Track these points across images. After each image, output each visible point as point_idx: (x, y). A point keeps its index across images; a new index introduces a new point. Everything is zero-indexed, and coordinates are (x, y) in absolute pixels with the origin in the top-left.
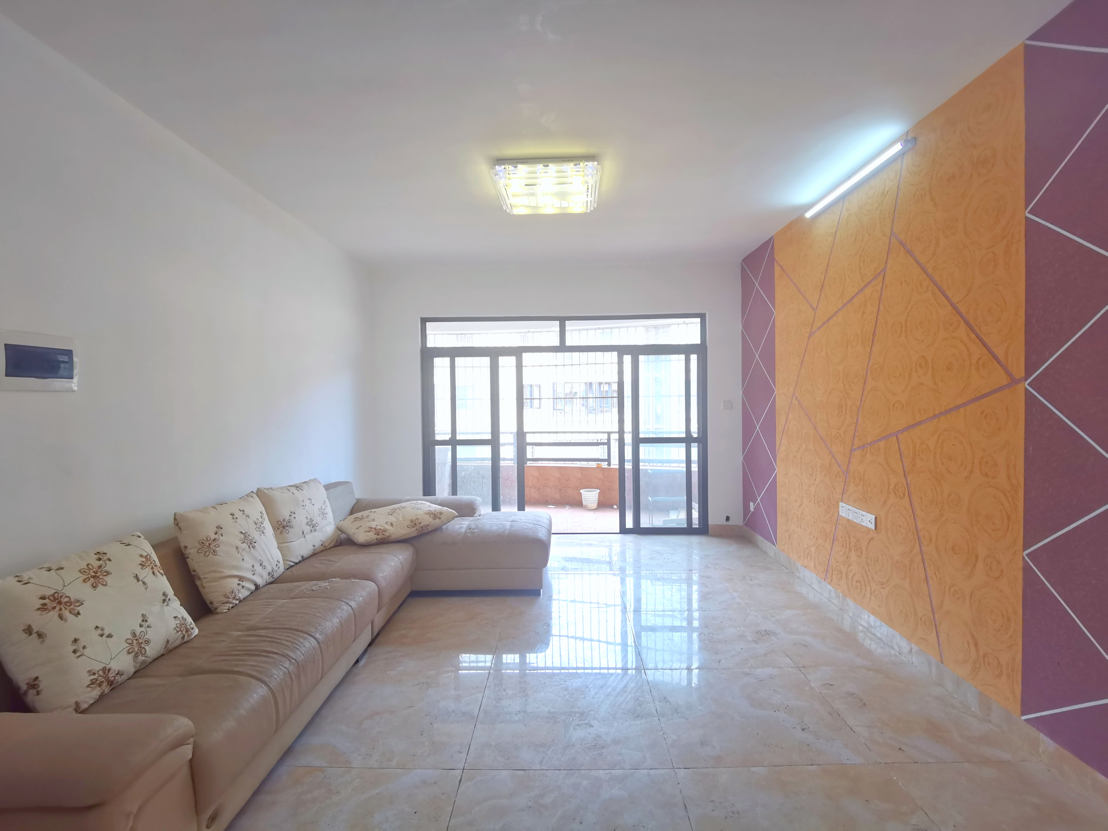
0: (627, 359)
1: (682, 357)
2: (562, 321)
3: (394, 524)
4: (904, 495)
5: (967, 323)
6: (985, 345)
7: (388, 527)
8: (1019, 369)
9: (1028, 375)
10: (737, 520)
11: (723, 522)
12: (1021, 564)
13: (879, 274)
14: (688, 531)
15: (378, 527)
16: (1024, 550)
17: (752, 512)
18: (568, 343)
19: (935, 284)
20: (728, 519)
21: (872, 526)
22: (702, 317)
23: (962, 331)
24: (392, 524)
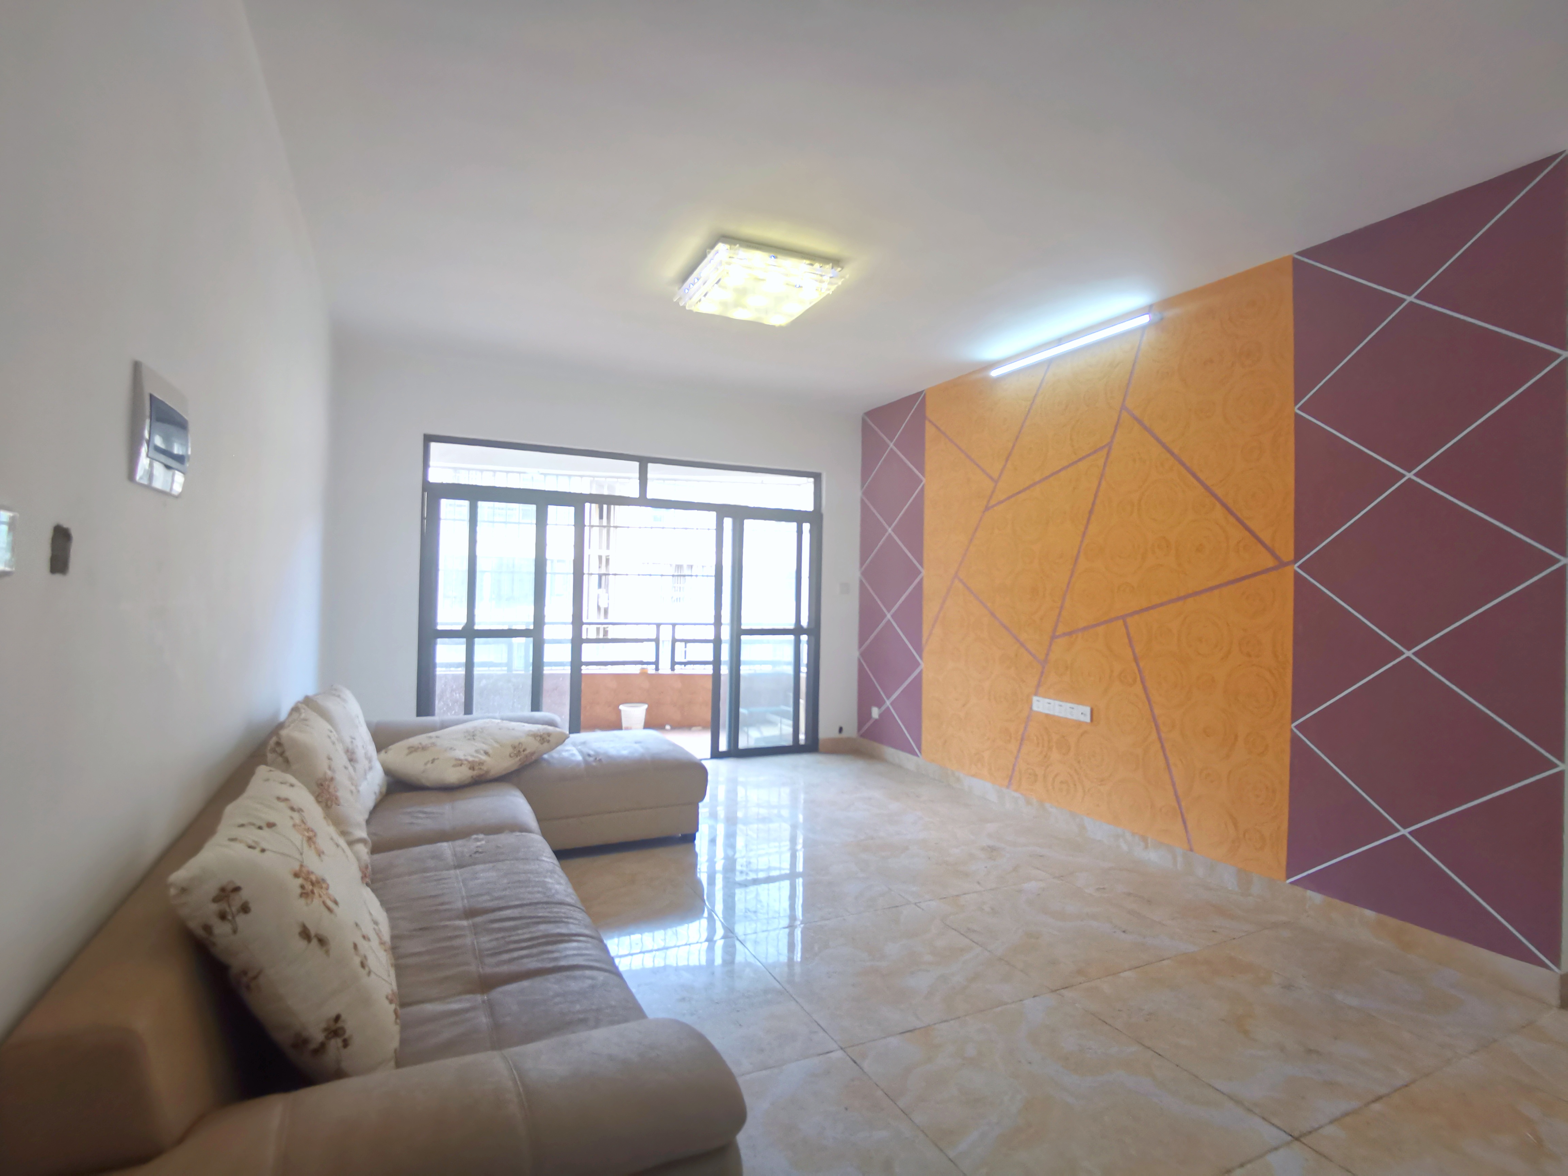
0: (728, 522)
1: (794, 525)
2: (644, 462)
3: (490, 751)
4: (1135, 681)
5: (1224, 505)
6: (1247, 529)
7: (484, 757)
8: (1287, 551)
9: (1297, 558)
10: (851, 731)
11: (835, 734)
12: (1288, 736)
13: (1102, 448)
14: (794, 749)
15: (470, 759)
16: (1293, 722)
17: (876, 720)
18: (650, 495)
19: (1183, 464)
20: (841, 730)
21: (1088, 719)
22: (817, 477)
23: (1219, 512)
24: (486, 753)
